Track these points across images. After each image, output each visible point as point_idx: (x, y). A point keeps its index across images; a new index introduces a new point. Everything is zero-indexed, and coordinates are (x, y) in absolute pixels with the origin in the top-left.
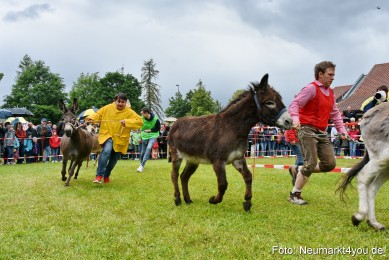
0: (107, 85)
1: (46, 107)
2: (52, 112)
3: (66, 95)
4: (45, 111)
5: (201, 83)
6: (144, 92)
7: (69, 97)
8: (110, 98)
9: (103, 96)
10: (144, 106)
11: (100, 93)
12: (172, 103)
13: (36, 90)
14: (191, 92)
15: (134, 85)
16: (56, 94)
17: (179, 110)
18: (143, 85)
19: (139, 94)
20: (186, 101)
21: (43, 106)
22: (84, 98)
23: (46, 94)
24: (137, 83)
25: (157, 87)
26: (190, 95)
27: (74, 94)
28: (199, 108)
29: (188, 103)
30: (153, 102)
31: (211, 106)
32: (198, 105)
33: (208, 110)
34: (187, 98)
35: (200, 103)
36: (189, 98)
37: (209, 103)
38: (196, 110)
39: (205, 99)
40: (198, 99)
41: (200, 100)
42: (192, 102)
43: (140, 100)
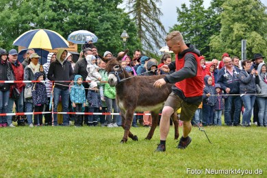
8: (63, 6)
10: (127, 21)
12: (182, 15)
17: (197, 29)
20: (210, 11)
22: (14, 7)
28: (237, 26)
29: (215, 17)
30: (146, 14)
31: (261, 21)
32: (234, 20)
33: (256, 29)
34: (213, 6)
35: (240, 15)
36: (217, 5)
37: (256, 16)
38: (231, 30)
39: (250, 7)
40: (235, 7)
41: (239, 9)
42: (223, 13)
43: (120, 10)
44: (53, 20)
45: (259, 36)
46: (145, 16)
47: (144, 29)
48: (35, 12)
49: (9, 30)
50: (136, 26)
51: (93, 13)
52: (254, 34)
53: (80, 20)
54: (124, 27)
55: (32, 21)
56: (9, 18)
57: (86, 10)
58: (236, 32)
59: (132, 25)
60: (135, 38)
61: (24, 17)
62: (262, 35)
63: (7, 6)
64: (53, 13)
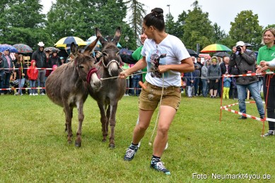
0: (87, 5)
1: (22, 30)
2: (29, 36)
3: (44, 16)
4: (22, 35)
5: (197, 2)
6: (130, 13)
7: (46, 19)
8: (91, 20)
9: (83, 17)
10: (128, 29)
11: (81, 14)
13: (12, 11)
14: (184, 13)
15: (118, 5)
16: (33, 15)
18: (128, 5)
19: (124, 15)
20: (178, 23)
21: (19, 29)
22: (62, 19)
23: (23, 15)
24: (121, 4)
25: (144, 8)
26: (182, 17)
27: (51, 15)
28: (193, 33)
29: (181, 27)
30: (139, 24)
31: (208, 30)
32: (192, 29)
33: (205, 35)
34: (180, 20)
35: (195, 26)
36: (182, 20)
37: (206, 27)
38: (190, 35)
39: (202, 21)
40: (192, 21)
41: (195, 23)
42: (185, 25)
43: (124, 22)
44: (85, 28)
45: (206, 38)
46: (139, 26)
47: (138, 33)
48: (74, 23)
49: (59, 33)
50: (134, 32)
51: (108, 24)
52: (203, 38)
53: (101, 28)
54: (126, 32)
55: (73, 28)
56: (59, 26)
57: (104, 22)
58: (193, 36)
59: (131, 31)
60: (133, 39)
61: (68, 26)
62: (208, 38)
63: (58, 19)
64: (85, 24)
